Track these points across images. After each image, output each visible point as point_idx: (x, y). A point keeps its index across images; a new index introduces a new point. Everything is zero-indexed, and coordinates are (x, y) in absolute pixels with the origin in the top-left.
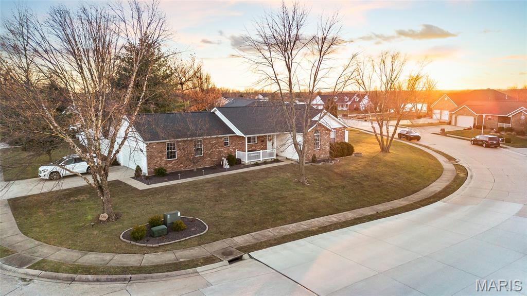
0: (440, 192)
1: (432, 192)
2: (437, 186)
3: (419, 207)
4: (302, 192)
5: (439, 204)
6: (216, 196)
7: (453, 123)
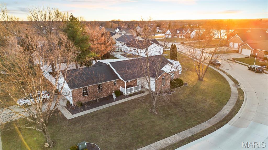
0: (228, 115)
1: (224, 115)
2: (226, 110)
3: (216, 130)
4: (153, 120)
5: (227, 126)
6: (107, 125)
7: (240, 52)
